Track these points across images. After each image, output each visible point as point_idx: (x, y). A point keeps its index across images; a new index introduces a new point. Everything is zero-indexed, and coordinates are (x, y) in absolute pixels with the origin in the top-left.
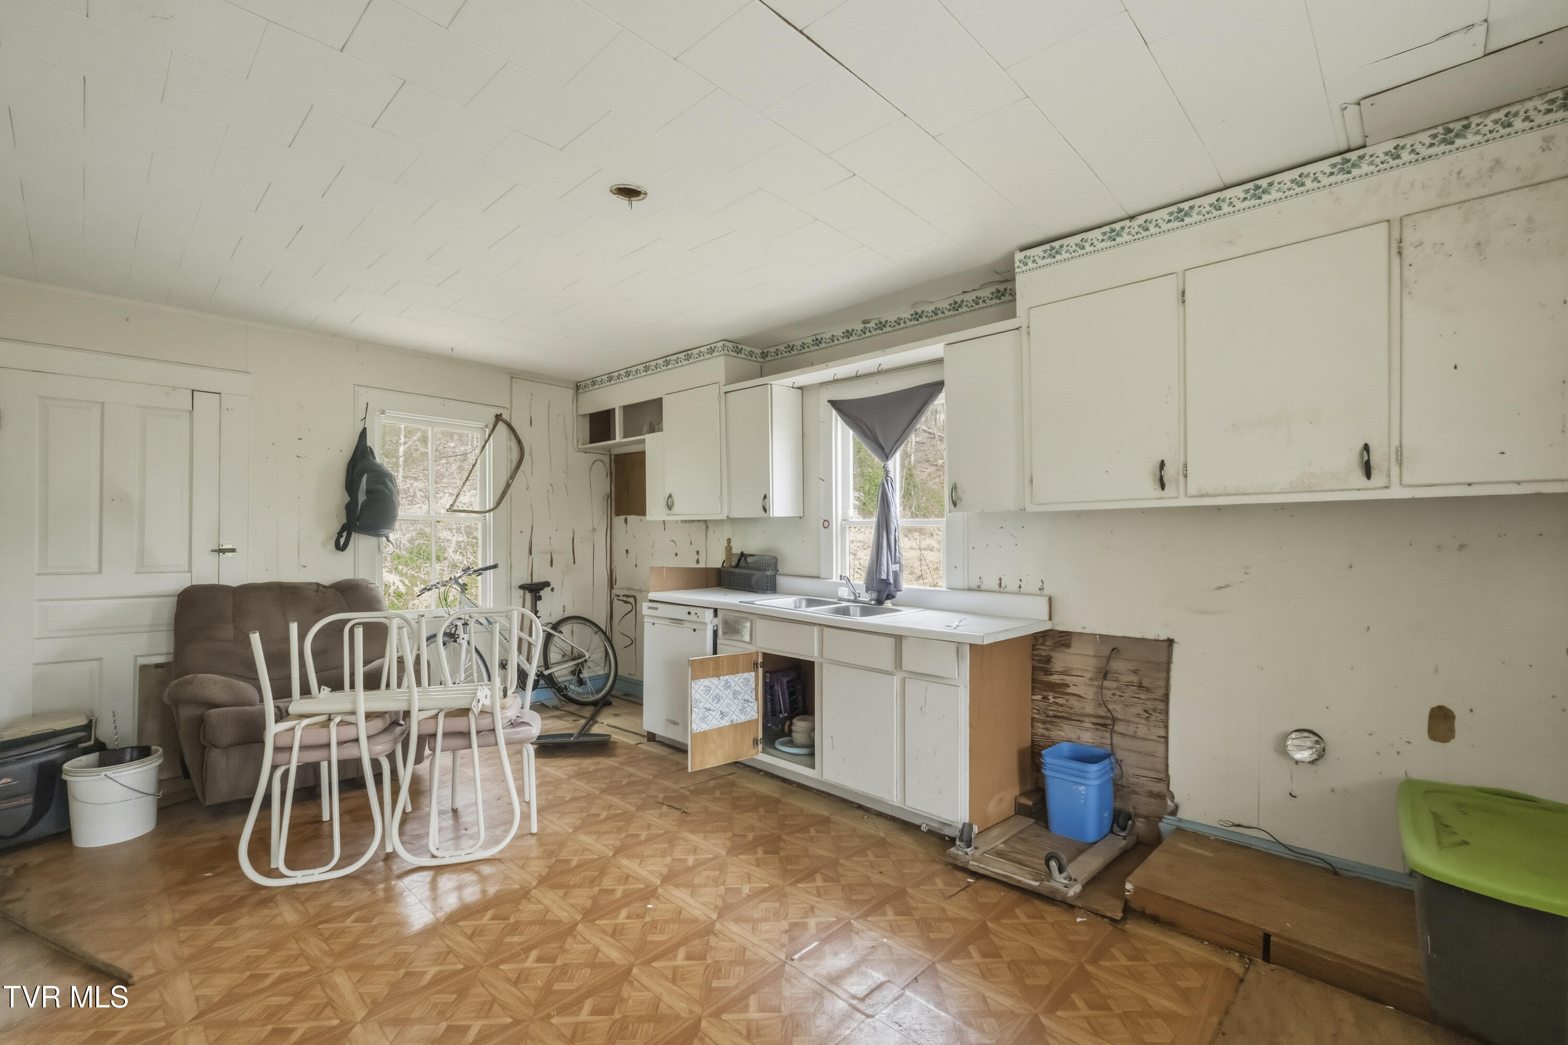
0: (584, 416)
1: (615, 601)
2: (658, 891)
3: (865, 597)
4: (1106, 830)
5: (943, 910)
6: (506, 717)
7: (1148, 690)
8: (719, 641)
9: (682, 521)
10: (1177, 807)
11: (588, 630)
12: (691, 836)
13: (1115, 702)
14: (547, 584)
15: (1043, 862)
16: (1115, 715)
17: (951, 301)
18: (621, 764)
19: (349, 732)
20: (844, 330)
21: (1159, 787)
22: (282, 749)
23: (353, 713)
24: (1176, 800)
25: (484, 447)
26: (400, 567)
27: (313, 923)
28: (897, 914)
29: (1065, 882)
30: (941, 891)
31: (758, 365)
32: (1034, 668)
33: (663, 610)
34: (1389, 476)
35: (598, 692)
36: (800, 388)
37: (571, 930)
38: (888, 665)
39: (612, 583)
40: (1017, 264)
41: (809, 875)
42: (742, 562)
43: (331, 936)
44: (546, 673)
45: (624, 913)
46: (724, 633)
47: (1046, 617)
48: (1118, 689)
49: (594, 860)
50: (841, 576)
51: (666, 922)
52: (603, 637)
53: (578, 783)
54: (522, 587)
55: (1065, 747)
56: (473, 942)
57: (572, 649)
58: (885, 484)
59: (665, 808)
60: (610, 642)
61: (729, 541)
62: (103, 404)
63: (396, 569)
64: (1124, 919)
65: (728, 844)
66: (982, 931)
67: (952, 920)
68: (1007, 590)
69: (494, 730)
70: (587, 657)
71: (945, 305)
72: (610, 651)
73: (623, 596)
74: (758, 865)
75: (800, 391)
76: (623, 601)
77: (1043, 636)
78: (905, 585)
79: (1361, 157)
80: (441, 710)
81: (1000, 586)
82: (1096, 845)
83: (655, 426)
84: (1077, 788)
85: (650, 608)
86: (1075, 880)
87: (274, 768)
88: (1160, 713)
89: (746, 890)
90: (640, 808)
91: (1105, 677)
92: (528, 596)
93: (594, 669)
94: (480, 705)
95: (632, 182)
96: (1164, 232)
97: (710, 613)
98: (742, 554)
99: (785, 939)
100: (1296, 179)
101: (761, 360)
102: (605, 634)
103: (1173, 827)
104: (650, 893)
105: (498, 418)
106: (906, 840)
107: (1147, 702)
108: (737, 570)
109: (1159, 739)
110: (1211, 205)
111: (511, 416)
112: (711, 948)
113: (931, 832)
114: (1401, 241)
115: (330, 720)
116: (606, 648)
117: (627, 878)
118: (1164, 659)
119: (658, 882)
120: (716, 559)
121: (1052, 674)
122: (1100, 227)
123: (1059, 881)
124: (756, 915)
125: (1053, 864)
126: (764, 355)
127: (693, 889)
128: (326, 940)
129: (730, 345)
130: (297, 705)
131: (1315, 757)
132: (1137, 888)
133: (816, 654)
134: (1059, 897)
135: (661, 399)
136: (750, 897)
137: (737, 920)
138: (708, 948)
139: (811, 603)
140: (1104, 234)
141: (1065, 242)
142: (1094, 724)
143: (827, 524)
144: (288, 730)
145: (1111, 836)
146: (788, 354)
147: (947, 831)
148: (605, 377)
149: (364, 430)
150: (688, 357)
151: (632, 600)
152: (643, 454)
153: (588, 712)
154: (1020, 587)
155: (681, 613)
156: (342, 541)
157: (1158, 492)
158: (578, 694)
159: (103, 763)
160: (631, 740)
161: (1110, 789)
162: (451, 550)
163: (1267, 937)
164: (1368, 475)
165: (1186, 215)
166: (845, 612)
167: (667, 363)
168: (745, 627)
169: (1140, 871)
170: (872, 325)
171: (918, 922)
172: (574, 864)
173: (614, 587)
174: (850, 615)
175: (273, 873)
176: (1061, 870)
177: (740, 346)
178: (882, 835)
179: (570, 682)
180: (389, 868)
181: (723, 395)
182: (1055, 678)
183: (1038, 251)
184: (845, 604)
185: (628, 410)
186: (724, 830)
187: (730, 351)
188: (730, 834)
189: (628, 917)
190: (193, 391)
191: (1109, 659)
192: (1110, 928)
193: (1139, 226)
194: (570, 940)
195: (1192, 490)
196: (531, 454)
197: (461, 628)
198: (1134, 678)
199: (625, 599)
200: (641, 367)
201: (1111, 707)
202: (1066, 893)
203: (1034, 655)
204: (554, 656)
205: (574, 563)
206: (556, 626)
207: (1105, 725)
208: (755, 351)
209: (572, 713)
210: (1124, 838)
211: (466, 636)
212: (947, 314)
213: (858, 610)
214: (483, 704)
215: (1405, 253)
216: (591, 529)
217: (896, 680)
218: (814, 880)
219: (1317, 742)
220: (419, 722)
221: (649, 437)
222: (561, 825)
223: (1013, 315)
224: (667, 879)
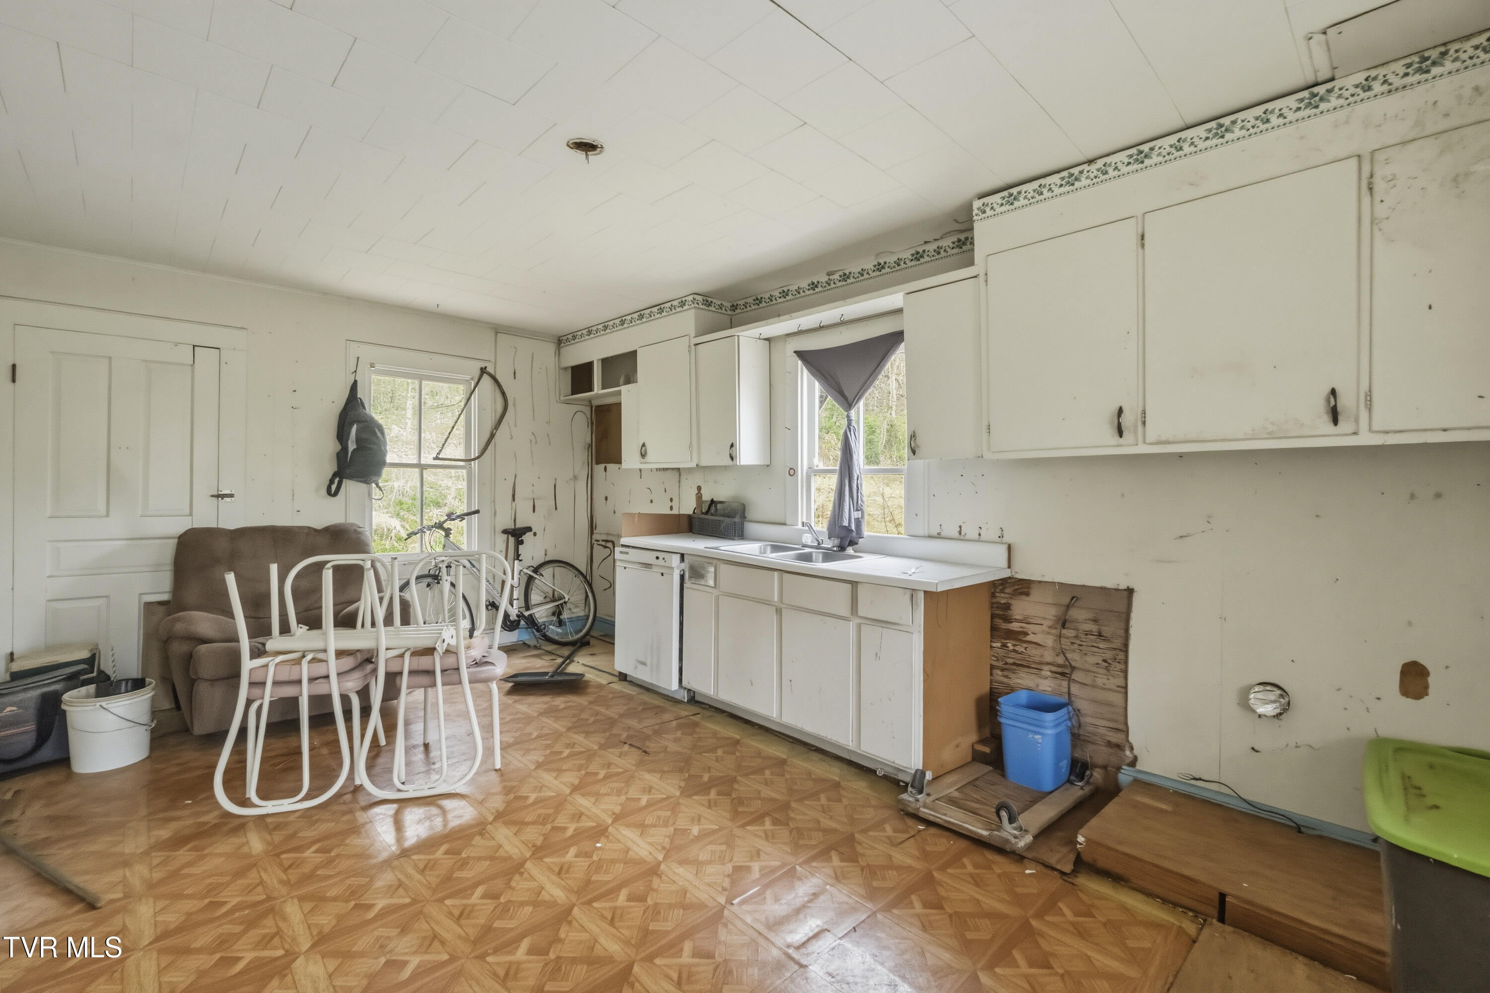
0: (566, 369)
1: (595, 546)
2: (609, 830)
3: (828, 544)
4: (1064, 778)
5: (890, 857)
6: (471, 657)
7: (1106, 640)
8: (685, 585)
9: (657, 469)
10: (1135, 759)
11: (569, 574)
12: (648, 776)
13: (1074, 651)
14: (529, 529)
15: (994, 810)
16: (1073, 664)
17: (913, 251)
18: (590, 703)
19: (319, 670)
20: (810, 282)
21: (1115, 738)
22: (257, 684)
23: (325, 651)
24: (1135, 751)
25: (469, 399)
26: (402, 514)
27: (275, 853)
28: (842, 860)
29: (1015, 832)
30: (889, 838)
31: (729, 317)
32: (993, 616)
33: (634, 555)
34: (1357, 421)
35: (577, 632)
36: (768, 339)
37: (518, 868)
38: (845, 611)
39: (592, 527)
40: (975, 211)
41: (758, 819)
42: (713, 509)
43: (290, 867)
44: (526, 614)
45: (573, 851)
46: (690, 577)
47: (1005, 565)
48: (1076, 637)
49: (552, 797)
50: (803, 523)
51: (613, 861)
52: (583, 580)
53: (546, 720)
54: (505, 532)
55: (1023, 696)
56: (424, 877)
57: (554, 592)
58: (848, 433)
59: (626, 747)
60: (590, 585)
61: (699, 488)
62: (110, 358)
63: (398, 515)
64: (1075, 872)
65: (683, 784)
66: (928, 880)
67: (899, 868)
68: (967, 537)
69: (458, 669)
70: (566, 600)
71: (907, 255)
72: (590, 595)
73: (603, 541)
74: (710, 807)
75: (768, 342)
76: (602, 546)
77: (1002, 584)
78: (866, 532)
79: (1330, 91)
80: (408, 649)
81: (960, 533)
82: (1051, 796)
83: (630, 379)
84: (1033, 737)
85: (621, 552)
86: (1026, 831)
87: (249, 703)
88: (1119, 663)
89: (695, 830)
90: (602, 747)
91: (1064, 626)
92: (512, 540)
93: (574, 610)
94: (445, 645)
95: (587, 136)
96: (1123, 175)
97: (677, 558)
98: (712, 501)
99: (727, 883)
100: (1260, 116)
101: (730, 312)
102: (585, 577)
103: (1131, 779)
104: (600, 832)
105: (483, 371)
106: (860, 785)
107: (1106, 652)
108: (708, 517)
109: (1118, 689)
110: (1171, 146)
111: (495, 368)
112: (653, 890)
113: (886, 778)
114: (1372, 176)
115: (304, 656)
116: (586, 592)
117: (578, 816)
118: (1122, 608)
119: (610, 821)
120: (688, 506)
121: (1012, 622)
122: (1058, 172)
123: (1008, 831)
124: (703, 856)
125: (1004, 814)
126: (734, 307)
127: (643, 827)
128: (285, 870)
129: (700, 298)
130: (275, 643)
131: (1278, 711)
132: (1088, 840)
133: (776, 599)
134: (1008, 848)
135: (635, 352)
136: (698, 838)
137: (682, 862)
138: (650, 889)
139: (776, 548)
140: (1063, 179)
141: (1023, 188)
142: (1052, 672)
143: (792, 472)
144: (263, 666)
145: (1068, 786)
146: (756, 307)
147: (901, 777)
148: (585, 332)
149: (355, 382)
150: (661, 311)
151: (610, 544)
152: (619, 405)
153: (566, 652)
154: (980, 535)
155: (649, 557)
156: (334, 487)
157: (1116, 440)
158: (557, 634)
159: (99, 694)
160: (603, 680)
161: (1067, 739)
162: (450, 497)
163: (1222, 896)
164: (1335, 421)
165: (1146, 156)
166: (807, 558)
167: (641, 317)
168: (708, 572)
169: (1094, 822)
170: (836, 277)
171: (862, 869)
172: (531, 800)
173: (595, 532)
174: (812, 562)
175: (244, 802)
176: (1012, 820)
177: (710, 299)
178: (837, 779)
179: (551, 623)
180: (355, 800)
181: (693, 347)
182: (1015, 626)
183: (996, 199)
184: (807, 550)
185: (606, 362)
186: (681, 770)
187: (700, 304)
188: (687, 775)
189: (576, 856)
190: (194, 346)
191: (1068, 607)
192: (1060, 881)
193: (1098, 170)
194: (517, 877)
195: (1151, 437)
196: (514, 405)
197: (444, 570)
198: (1094, 628)
199: (603, 543)
200: (617, 321)
201: (1069, 656)
202: (1016, 843)
203: (993, 603)
204: (535, 598)
205: (556, 509)
206: (536, 570)
207: (1063, 674)
208: (725, 304)
209: (550, 653)
210: (1082, 788)
211: (449, 578)
212: (910, 264)
213: (821, 556)
214: (448, 644)
215: (1376, 188)
216: (571, 476)
217: (852, 626)
218: (763, 824)
219: (1281, 696)
220: (386, 661)
221: (624, 389)
222: (523, 761)
223: (971, 263)
224: (617, 818)
